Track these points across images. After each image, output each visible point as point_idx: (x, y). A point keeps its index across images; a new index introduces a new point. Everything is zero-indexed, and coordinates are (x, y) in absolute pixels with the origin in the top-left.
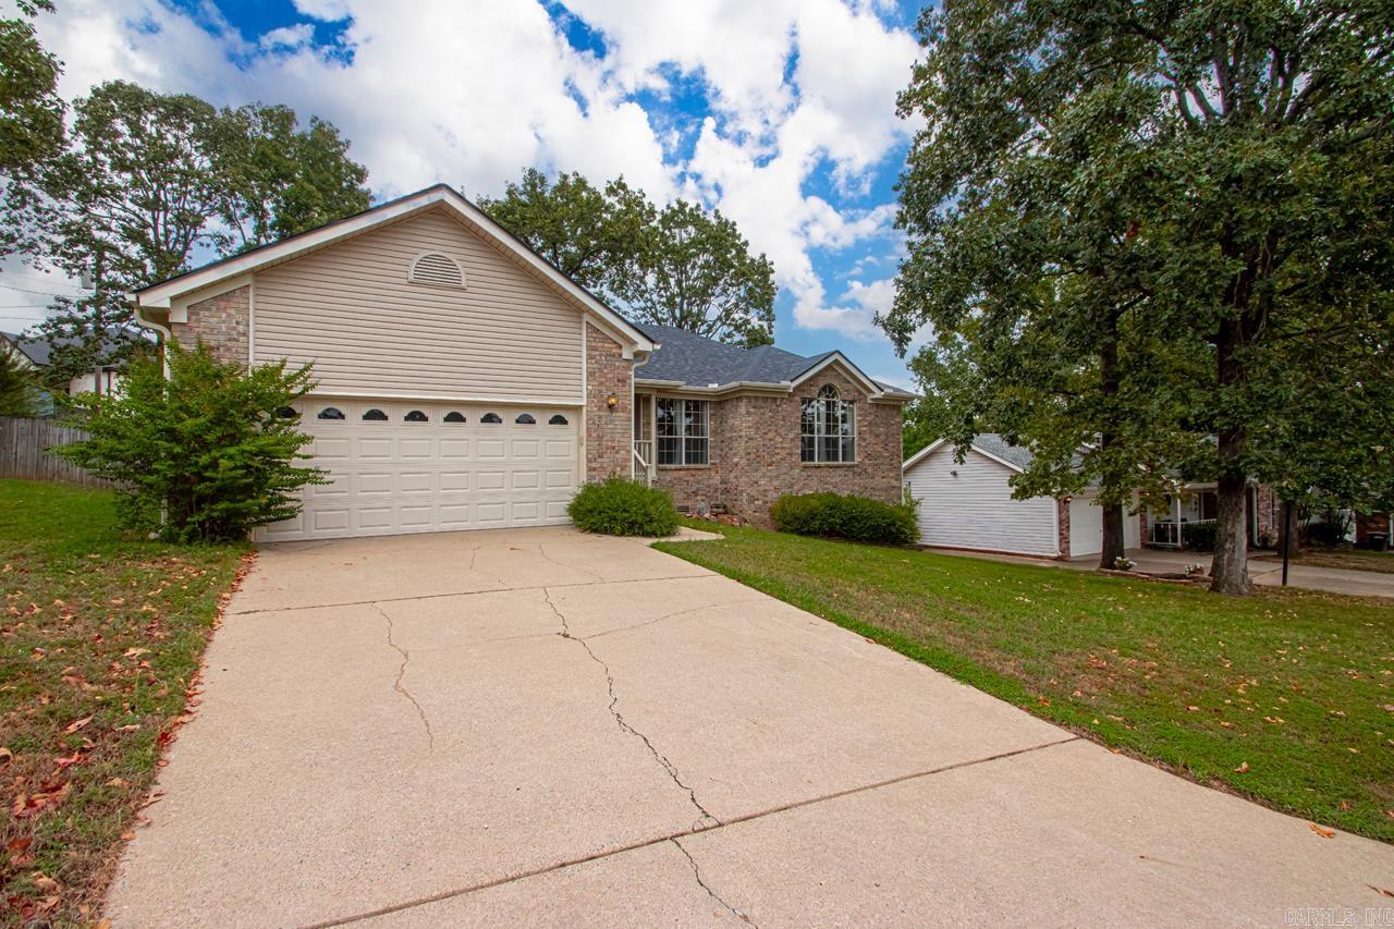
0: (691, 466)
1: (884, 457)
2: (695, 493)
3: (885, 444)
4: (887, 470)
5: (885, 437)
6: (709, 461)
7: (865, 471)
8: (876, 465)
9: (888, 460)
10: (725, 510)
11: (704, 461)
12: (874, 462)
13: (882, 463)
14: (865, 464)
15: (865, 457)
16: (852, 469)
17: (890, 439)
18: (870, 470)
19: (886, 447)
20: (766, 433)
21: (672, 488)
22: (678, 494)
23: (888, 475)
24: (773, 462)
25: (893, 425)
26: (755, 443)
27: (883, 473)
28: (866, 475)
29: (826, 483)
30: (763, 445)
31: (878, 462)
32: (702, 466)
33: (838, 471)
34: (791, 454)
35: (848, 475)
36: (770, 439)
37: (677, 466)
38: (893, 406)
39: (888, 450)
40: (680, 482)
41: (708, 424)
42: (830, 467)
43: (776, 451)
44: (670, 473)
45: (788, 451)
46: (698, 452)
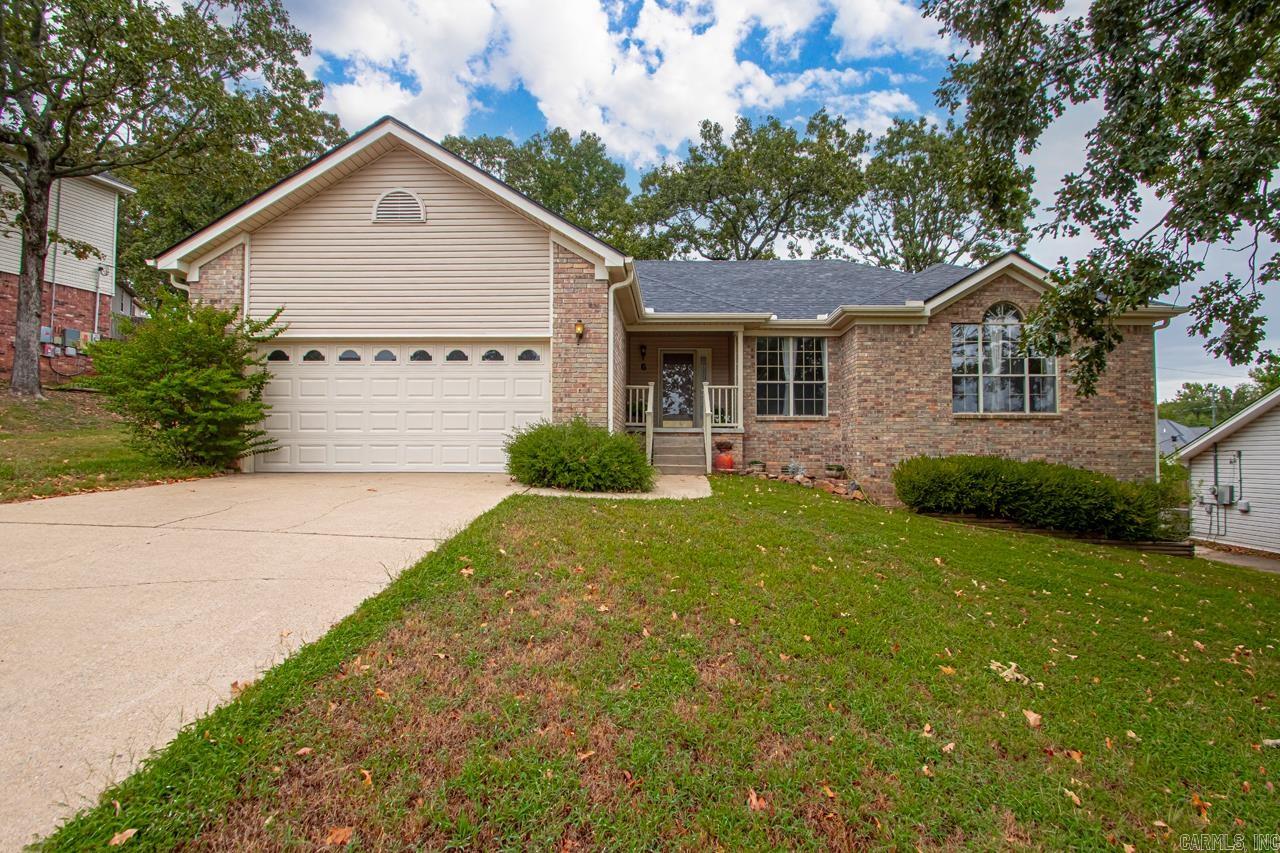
0: (803, 417)
1: (1116, 406)
2: (807, 451)
3: (1119, 387)
4: (1123, 426)
5: (1118, 375)
6: (828, 412)
7: (1076, 426)
8: (1100, 418)
9: (1125, 410)
10: (841, 473)
11: (820, 411)
12: (1097, 413)
13: (1111, 416)
14: (1076, 416)
15: (1076, 406)
16: (1048, 423)
17: (1128, 379)
18: (1086, 425)
19: (1121, 391)
20: (892, 374)
21: (774, 443)
22: (782, 451)
23: (1124, 433)
24: (904, 412)
25: (1135, 356)
26: (873, 387)
27: (1114, 429)
28: (1079, 432)
29: (999, 443)
30: (887, 389)
31: (1103, 413)
32: (817, 417)
33: (1020, 426)
34: (935, 401)
35: (1041, 432)
36: (898, 382)
37: (782, 417)
38: (1135, 327)
39: (1124, 395)
40: (786, 436)
41: (827, 366)
42: (1006, 420)
43: (909, 397)
44: (772, 425)
45: (930, 397)
46: (811, 400)
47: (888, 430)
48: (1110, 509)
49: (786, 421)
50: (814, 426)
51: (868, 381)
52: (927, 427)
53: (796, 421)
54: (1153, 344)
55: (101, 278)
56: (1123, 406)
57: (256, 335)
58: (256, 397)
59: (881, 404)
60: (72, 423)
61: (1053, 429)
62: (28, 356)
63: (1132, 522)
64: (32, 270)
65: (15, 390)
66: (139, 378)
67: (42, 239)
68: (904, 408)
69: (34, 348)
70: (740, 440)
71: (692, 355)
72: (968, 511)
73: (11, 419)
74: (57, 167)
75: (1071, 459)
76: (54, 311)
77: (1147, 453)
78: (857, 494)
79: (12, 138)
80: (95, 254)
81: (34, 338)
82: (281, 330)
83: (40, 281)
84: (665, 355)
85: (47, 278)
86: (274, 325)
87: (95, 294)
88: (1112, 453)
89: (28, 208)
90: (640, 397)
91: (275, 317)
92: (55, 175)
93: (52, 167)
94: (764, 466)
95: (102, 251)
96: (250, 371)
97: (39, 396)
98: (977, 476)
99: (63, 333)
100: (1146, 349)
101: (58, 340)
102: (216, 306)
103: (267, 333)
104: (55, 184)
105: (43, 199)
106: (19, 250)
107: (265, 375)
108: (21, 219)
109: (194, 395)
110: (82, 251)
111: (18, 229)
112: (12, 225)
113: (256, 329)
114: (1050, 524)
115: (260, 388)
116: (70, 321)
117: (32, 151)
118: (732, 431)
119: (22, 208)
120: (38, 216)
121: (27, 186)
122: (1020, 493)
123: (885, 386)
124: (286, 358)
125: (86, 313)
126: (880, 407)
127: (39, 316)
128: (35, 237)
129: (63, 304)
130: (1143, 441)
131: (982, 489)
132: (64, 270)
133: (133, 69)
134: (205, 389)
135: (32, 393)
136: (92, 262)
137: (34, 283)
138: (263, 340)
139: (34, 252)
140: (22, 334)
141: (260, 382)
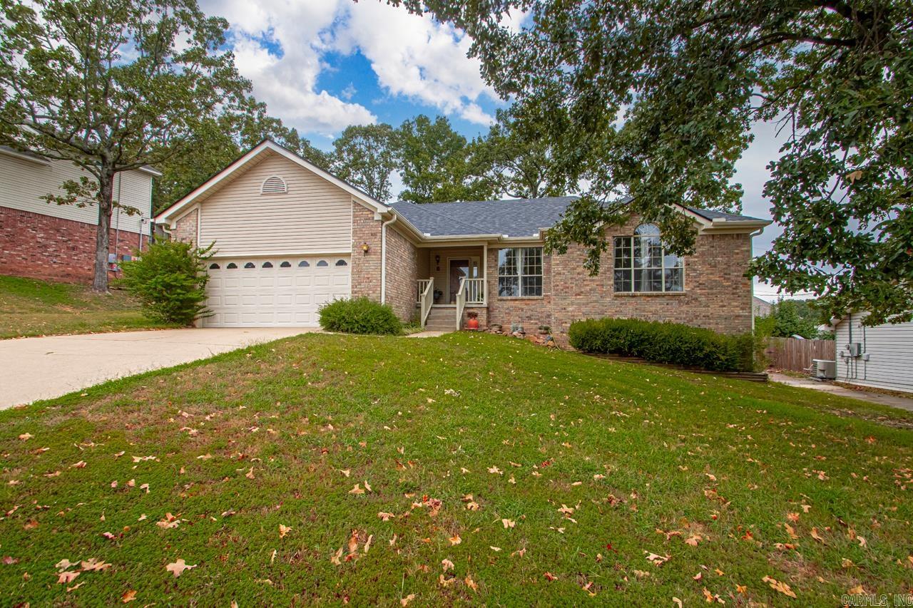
0: (527, 297)
1: (723, 286)
2: (529, 318)
3: (726, 274)
4: (729, 299)
5: (725, 267)
6: (543, 294)
7: (696, 299)
8: (712, 294)
9: (730, 289)
10: (547, 331)
11: (539, 294)
12: (709, 291)
13: (720, 293)
14: (696, 293)
15: (695, 287)
16: (677, 298)
17: (732, 268)
18: (703, 299)
19: (726, 276)
20: (574, 269)
21: (509, 313)
22: (514, 318)
23: (729, 304)
24: (582, 292)
25: (738, 254)
26: (563, 277)
27: (722, 301)
28: (697, 303)
29: (644, 311)
30: (572, 278)
31: (714, 291)
32: (536, 297)
33: (658, 300)
34: (602, 285)
35: (672, 304)
36: (578, 274)
37: (513, 297)
38: (738, 235)
39: (729, 279)
40: (516, 309)
41: (543, 265)
42: (648, 296)
43: (585, 283)
44: (507, 302)
45: (598, 283)
46: (534, 286)
47: (572, 304)
48: (701, 350)
49: (516, 300)
50: (534, 302)
51: (560, 274)
52: (596, 301)
53: (522, 300)
54: (751, 246)
55: (143, 225)
56: (729, 286)
57: (202, 256)
58: (203, 287)
59: (568, 288)
60: (123, 306)
61: (680, 301)
62: (102, 270)
63: (718, 358)
64: (104, 223)
65: (95, 289)
66: (144, 279)
67: (109, 206)
68: (583, 290)
69: (105, 266)
70: (485, 311)
71: (467, 261)
72: (611, 352)
73: (92, 304)
74: (117, 166)
75: (692, 321)
76: (118, 245)
77: (745, 316)
78: (551, 343)
79: (93, 152)
80: (138, 213)
81: (105, 261)
82: (215, 253)
83: (108, 228)
84: (451, 261)
85: (113, 225)
86: (211, 250)
87: (139, 234)
88: (720, 317)
89: (102, 189)
90: (422, 286)
91: (212, 246)
92: (115, 170)
93: (114, 166)
94: (501, 327)
95: (141, 210)
96: (200, 274)
97: (107, 292)
98: (615, 330)
99: (122, 257)
100: (745, 249)
101: (119, 262)
102: (184, 241)
103: (207, 255)
104: (116, 175)
105: (110, 184)
106: (98, 211)
107: (207, 276)
108: (98, 195)
109: (169, 287)
110: (131, 211)
111: (97, 201)
112: (94, 199)
113: (203, 253)
114: (664, 360)
115: (205, 283)
116: (126, 250)
117: (103, 157)
118: (479, 306)
119: (99, 190)
120: (107, 193)
121: (102, 177)
122: (643, 341)
123: (570, 276)
124: (219, 268)
125: (134, 246)
126: (567, 290)
127: (108, 248)
128: (105, 205)
129: (122, 241)
130: (742, 309)
131: (618, 338)
132: (122, 222)
133: (150, 115)
134: (173, 283)
135: (104, 291)
136: (136, 217)
137: (105, 230)
138: (206, 258)
139: (105, 212)
140: (99, 258)
141: (205, 280)
